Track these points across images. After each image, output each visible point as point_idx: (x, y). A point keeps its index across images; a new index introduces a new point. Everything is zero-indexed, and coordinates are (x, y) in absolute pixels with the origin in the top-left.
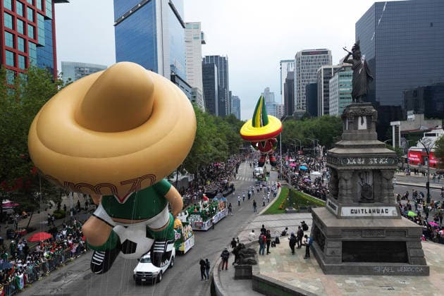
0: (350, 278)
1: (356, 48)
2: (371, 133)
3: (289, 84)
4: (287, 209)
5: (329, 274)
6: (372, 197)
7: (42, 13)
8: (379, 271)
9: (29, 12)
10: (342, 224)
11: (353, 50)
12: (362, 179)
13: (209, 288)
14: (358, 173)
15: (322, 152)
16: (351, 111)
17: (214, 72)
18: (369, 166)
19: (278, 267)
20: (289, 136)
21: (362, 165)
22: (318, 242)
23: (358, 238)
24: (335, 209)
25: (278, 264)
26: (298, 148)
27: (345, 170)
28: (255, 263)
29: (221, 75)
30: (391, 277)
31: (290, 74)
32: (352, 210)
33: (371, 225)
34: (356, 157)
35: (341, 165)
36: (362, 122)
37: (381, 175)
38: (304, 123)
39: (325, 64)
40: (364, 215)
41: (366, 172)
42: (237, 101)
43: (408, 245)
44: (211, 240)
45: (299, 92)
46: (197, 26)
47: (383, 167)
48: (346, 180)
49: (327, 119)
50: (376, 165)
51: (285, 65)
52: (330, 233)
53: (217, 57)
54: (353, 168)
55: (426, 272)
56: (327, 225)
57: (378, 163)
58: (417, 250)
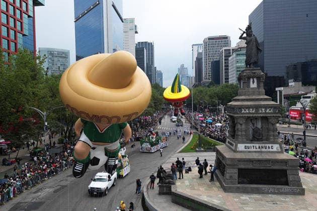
0: (244, 196)
1: (249, 28)
2: (260, 90)
3: (199, 62)
4: (197, 149)
5: (228, 192)
6: (261, 137)
7: (26, 13)
8: (266, 190)
9: (18, 12)
10: (238, 156)
11: (246, 30)
12: (253, 124)
13: (141, 200)
14: (250, 119)
15: (223, 110)
16: (245, 74)
17: (144, 53)
18: (259, 113)
19: (191, 186)
20: (198, 98)
21: (253, 113)
22: (220, 170)
23: (250, 166)
24: (233, 146)
25: (190, 185)
26: (205, 107)
27: (240, 117)
28: (174, 184)
29: (149, 56)
30: (275, 195)
31: (199, 54)
32: (245, 146)
33: (260, 157)
34: (248, 107)
35: (237, 114)
36: (253, 82)
37: (268, 121)
38: (210, 89)
39: (226, 46)
40: (255, 150)
41: (256, 119)
42: (161, 75)
43: (288, 172)
44: (141, 169)
45: (206, 67)
46: (132, 21)
47: (269, 115)
48: (241, 124)
49: (227, 86)
50: (264, 113)
51: (195, 48)
52: (228, 162)
53: (146, 42)
54: (246, 115)
55: (302, 192)
56: (227, 157)
57: (265, 112)
58: (296, 176)
